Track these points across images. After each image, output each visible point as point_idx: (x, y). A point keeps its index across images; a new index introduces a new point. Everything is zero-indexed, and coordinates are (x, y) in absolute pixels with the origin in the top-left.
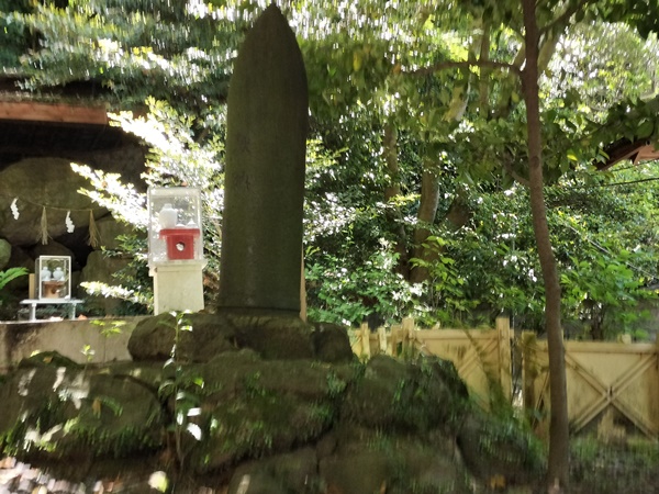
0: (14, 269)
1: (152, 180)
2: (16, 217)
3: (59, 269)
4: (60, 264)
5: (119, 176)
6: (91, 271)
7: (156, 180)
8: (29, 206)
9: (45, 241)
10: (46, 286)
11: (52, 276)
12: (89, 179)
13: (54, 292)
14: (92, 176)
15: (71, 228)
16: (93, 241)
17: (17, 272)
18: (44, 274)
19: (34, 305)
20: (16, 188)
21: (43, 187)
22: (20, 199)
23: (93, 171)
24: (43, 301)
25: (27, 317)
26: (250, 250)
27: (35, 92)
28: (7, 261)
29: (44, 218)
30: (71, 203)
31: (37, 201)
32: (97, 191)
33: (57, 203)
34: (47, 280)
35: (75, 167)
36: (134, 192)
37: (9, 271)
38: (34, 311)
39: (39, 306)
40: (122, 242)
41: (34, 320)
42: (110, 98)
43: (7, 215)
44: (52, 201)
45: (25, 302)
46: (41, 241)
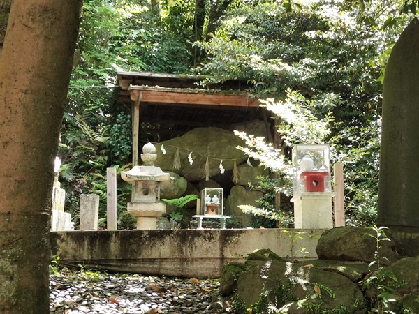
0: (189, 196)
1: (288, 140)
2: (191, 164)
3: (216, 196)
4: (216, 193)
5: (264, 138)
6: (234, 198)
7: (291, 140)
8: (198, 157)
9: (207, 179)
10: (208, 207)
11: (211, 201)
12: (245, 140)
13: (213, 211)
14: (247, 138)
15: (222, 171)
16: (235, 180)
17: (191, 197)
18: (207, 199)
19: (201, 218)
20: (191, 145)
21: (207, 145)
22: (193, 152)
23: (247, 135)
24: (206, 216)
25: (196, 226)
26: (404, 186)
27: (205, 88)
28: (185, 190)
29: (207, 164)
30: (223, 155)
31: (203, 154)
32: (249, 148)
33: (215, 155)
34: (209, 203)
35: (236, 133)
36: (272, 148)
37: (187, 197)
38: (201, 222)
39: (204, 219)
40: (260, 180)
41: (200, 228)
42: (252, 90)
43: (186, 162)
44: (212, 154)
45: (195, 216)
46: (205, 178)
